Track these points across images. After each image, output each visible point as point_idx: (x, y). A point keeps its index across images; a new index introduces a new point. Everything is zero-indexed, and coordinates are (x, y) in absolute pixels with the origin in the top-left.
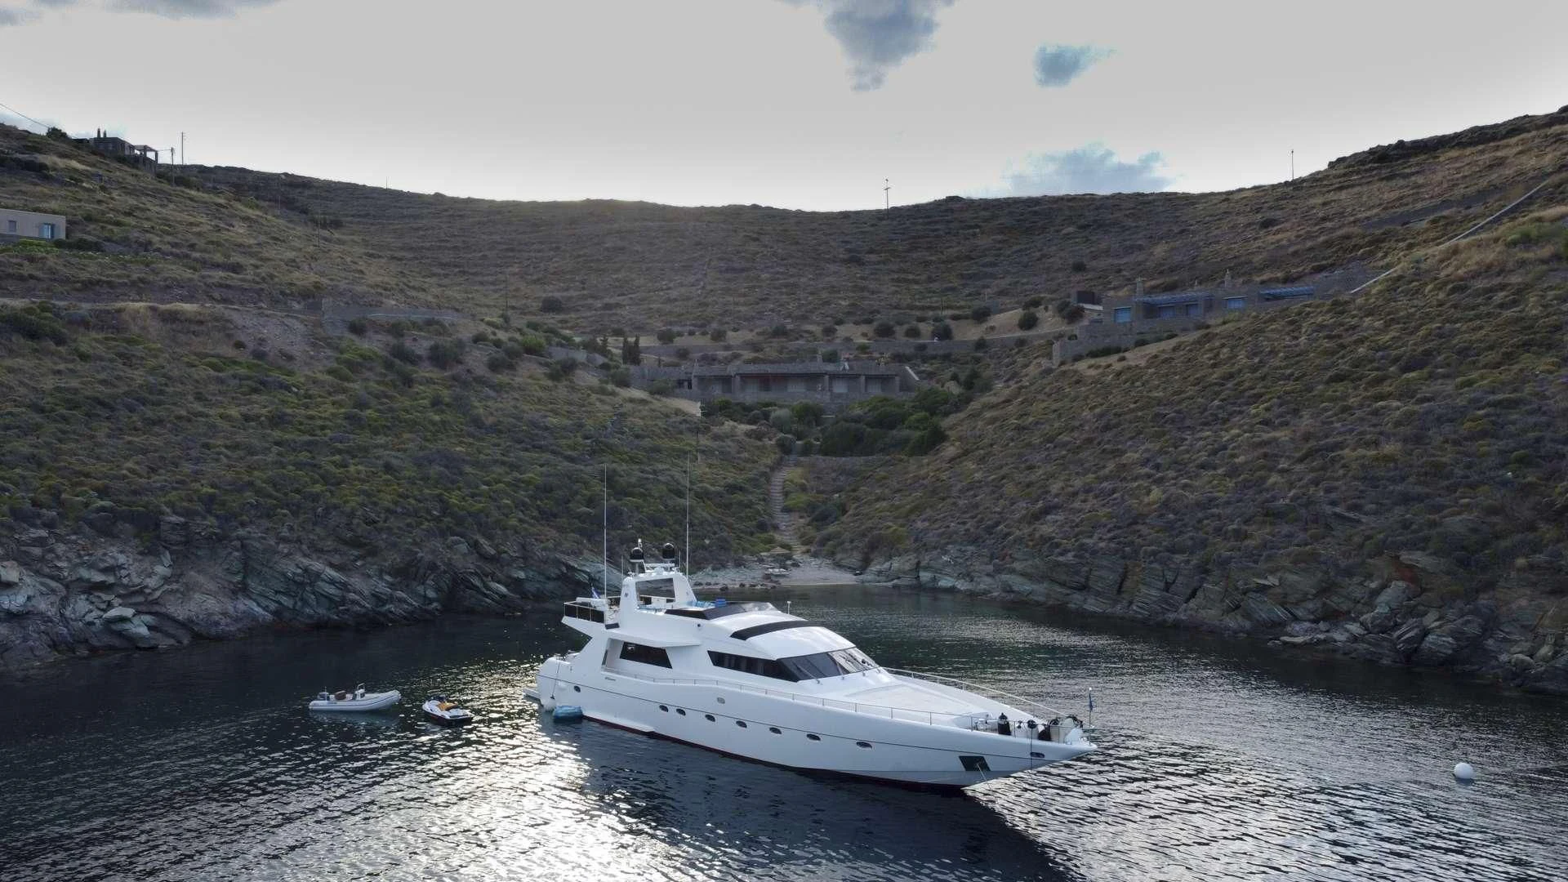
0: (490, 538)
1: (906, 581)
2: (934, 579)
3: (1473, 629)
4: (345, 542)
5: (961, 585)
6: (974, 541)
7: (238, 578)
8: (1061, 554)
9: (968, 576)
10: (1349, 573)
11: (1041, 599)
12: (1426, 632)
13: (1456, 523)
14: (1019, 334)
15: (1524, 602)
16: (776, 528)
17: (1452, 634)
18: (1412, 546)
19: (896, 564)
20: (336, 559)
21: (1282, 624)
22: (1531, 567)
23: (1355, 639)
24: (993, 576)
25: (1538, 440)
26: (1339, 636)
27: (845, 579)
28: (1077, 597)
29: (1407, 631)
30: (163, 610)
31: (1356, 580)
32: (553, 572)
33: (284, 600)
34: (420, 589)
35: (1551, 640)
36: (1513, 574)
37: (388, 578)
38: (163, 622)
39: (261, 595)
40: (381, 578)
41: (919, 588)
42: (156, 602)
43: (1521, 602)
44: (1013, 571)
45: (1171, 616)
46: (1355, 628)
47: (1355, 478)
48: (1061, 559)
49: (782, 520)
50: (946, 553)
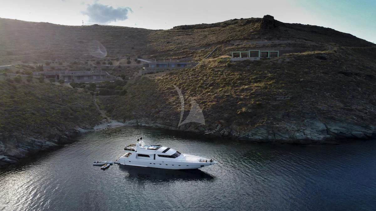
0: (59, 126)
1: (136, 125)
2: (141, 124)
3: (230, 131)
4: (35, 133)
5: (147, 125)
6: (147, 117)
7: (17, 144)
8: (167, 120)
9: (148, 123)
10: (213, 123)
11: (163, 127)
12: (224, 132)
13: (226, 115)
14: (127, 65)
15: (235, 127)
16: (101, 114)
17: (227, 132)
18: (221, 119)
19: (132, 121)
20: (35, 137)
21: (204, 131)
22: (236, 122)
23: (215, 133)
24: (153, 124)
25: (233, 102)
26: (212, 133)
27: (122, 124)
28: (170, 127)
29: (222, 132)
30: (7, 154)
31: (214, 124)
32: (72, 131)
33: (28, 147)
34: (54, 140)
35: (239, 132)
36: (234, 123)
37: (47, 139)
38: (10, 157)
39: (23, 147)
40: (45, 139)
41: (138, 126)
42: (5, 153)
43: (234, 126)
44: (157, 123)
45: (187, 130)
46: (214, 131)
47: (210, 108)
48: (167, 121)
49: (101, 112)
50: (142, 119)
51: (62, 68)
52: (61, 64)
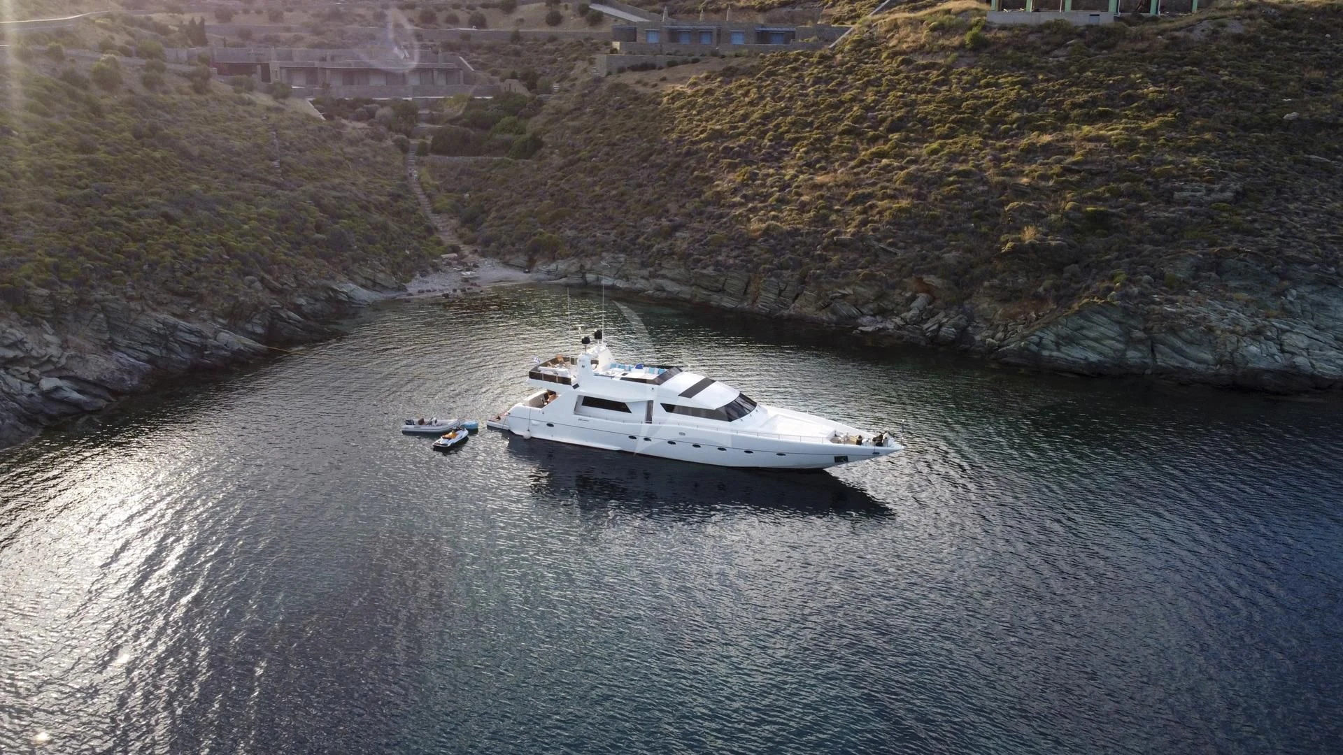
0: (270, 272)
1: (575, 280)
2: (598, 279)
3: (963, 323)
4: (176, 293)
5: (621, 284)
6: (623, 250)
7: (107, 336)
8: (704, 268)
9: (626, 277)
10: (893, 287)
11: (688, 297)
12: (941, 326)
13: (950, 257)
14: (547, 30)
15: (985, 306)
16: (436, 229)
17: (954, 326)
18: (928, 272)
19: (561, 265)
20: (178, 311)
21: (855, 318)
22: (992, 287)
23: (899, 328)
24: (647, 279)
25: (985, 202)
26: (890, 326)
27: (521, 277)
28: (716, 297)
29: (930, 326)
30: (72, 374)
31: (898, 291)
32: (322, 295)
33: (151, 349)
34: (249, 327)
35: (1001, 328)
36: (981, 290)
37: (221, 320)
38: (81, 384)
39: (128, 347)
40: (215, 321)
41: (586, 284)
42: (63, 368)
43: (984, 305)
44: (664, 277)
45: (786, 312)
46: (897, 320)
47: (888, 223)
48: (705, 272)
49: (437, 221)
50: (602, 259)
51: (285, 36)
52: (275, 17)
